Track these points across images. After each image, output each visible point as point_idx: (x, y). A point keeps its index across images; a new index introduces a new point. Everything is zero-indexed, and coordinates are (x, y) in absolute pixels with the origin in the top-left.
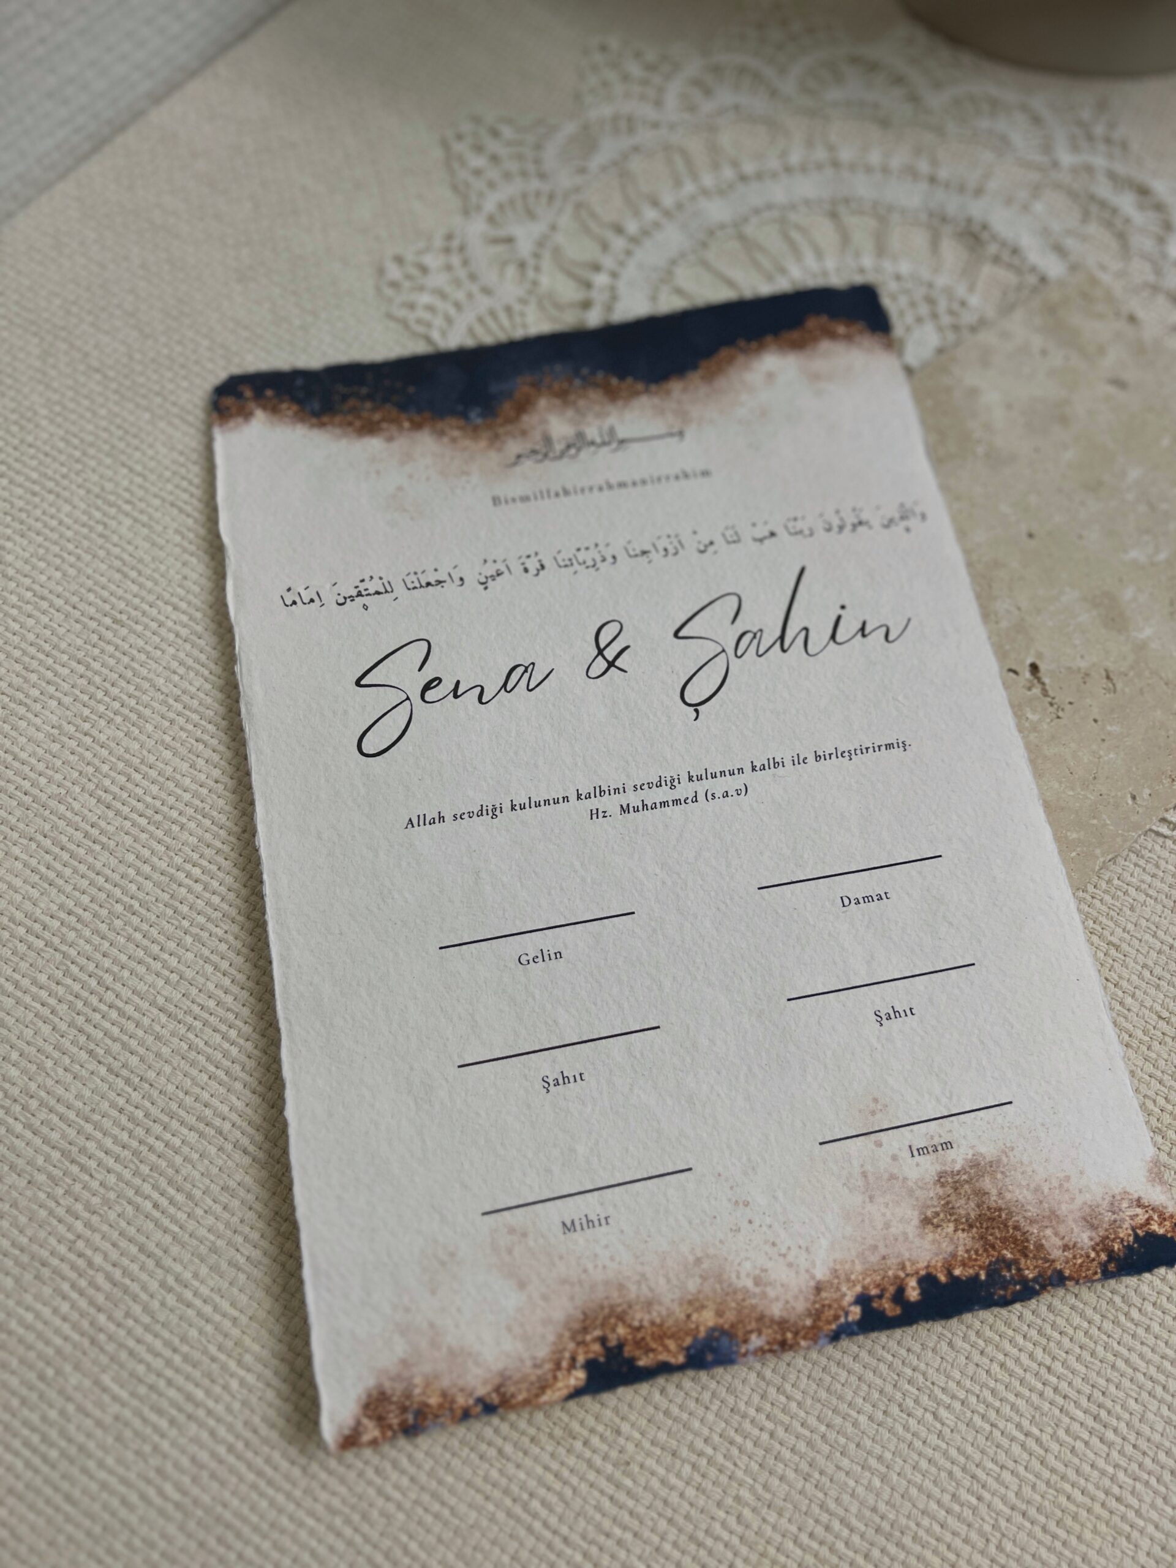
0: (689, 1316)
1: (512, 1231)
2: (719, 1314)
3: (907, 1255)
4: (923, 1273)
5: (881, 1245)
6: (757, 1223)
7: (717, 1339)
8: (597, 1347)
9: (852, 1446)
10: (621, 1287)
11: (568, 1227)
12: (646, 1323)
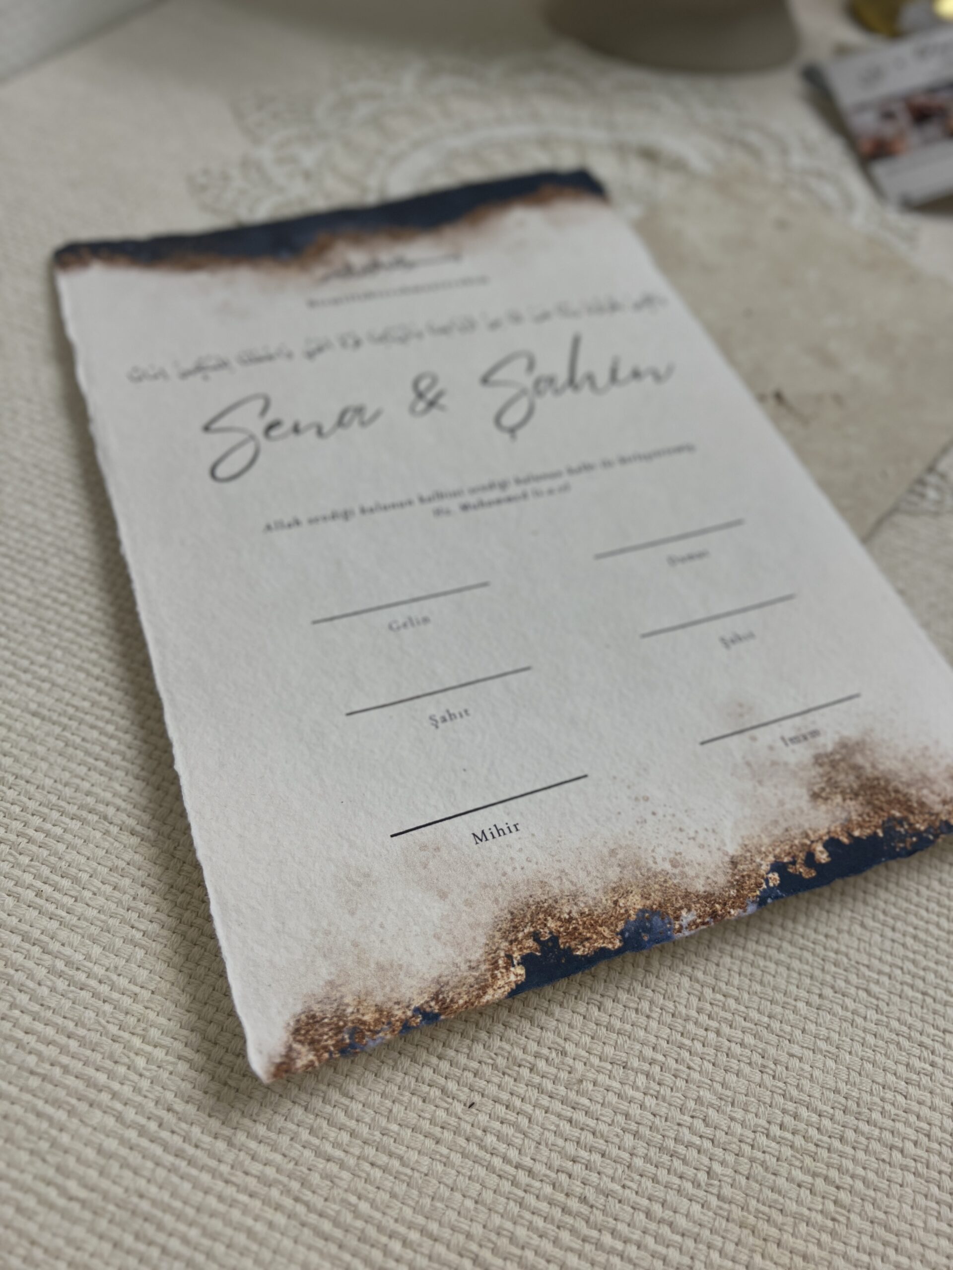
0: (616, 903)
1: (424, 847)
2: (645, 896)
3: (806, 826)
4: (826, 838)
5: (781, 820)
6: (660, 813)
7: (649, 920)
8: (530, 943)
9: (798, 1032)
10: (543, 884)
11: (480, 838)
12: (575, 914)
